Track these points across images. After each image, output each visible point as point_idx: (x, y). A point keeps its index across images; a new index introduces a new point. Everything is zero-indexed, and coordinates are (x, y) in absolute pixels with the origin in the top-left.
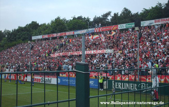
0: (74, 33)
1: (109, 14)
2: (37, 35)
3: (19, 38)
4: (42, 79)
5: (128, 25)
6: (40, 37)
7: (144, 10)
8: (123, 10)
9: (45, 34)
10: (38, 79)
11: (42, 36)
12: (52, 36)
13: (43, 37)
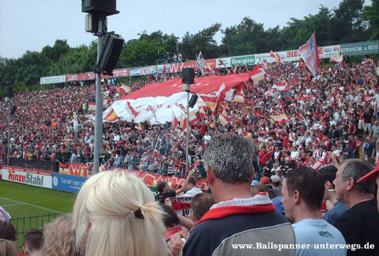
0: (128, 73)
1: (216, 28)
2: (57, 75)
3: (21, 79)
4: (27, 177)
5: (236, 59)
6: (61, 79)
7: (292, 22)
8: (242, 22)
9: (72, 72)
10: (20, 176)
11: (65, 76)
12: (85, 77)
13: (67, 79)
